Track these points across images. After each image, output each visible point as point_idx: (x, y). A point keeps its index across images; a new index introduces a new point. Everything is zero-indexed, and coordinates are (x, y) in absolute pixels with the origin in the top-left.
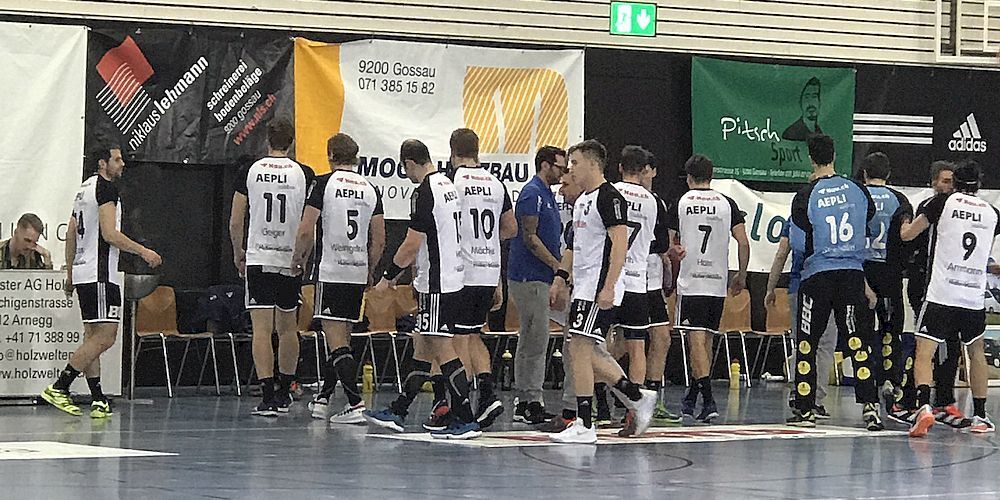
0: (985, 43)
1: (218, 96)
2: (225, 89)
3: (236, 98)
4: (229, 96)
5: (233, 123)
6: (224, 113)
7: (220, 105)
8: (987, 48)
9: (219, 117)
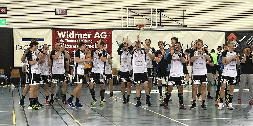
1: (248, 41)
2: (249, 40)
3: (251, 41)
4: (249, 41)
5: (250, 45)
6: (249, 43)
7: (248, 43)
9: (248, 44)
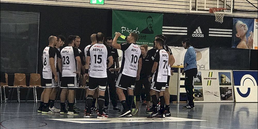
0: (205, 7)
8: (205, 9)
